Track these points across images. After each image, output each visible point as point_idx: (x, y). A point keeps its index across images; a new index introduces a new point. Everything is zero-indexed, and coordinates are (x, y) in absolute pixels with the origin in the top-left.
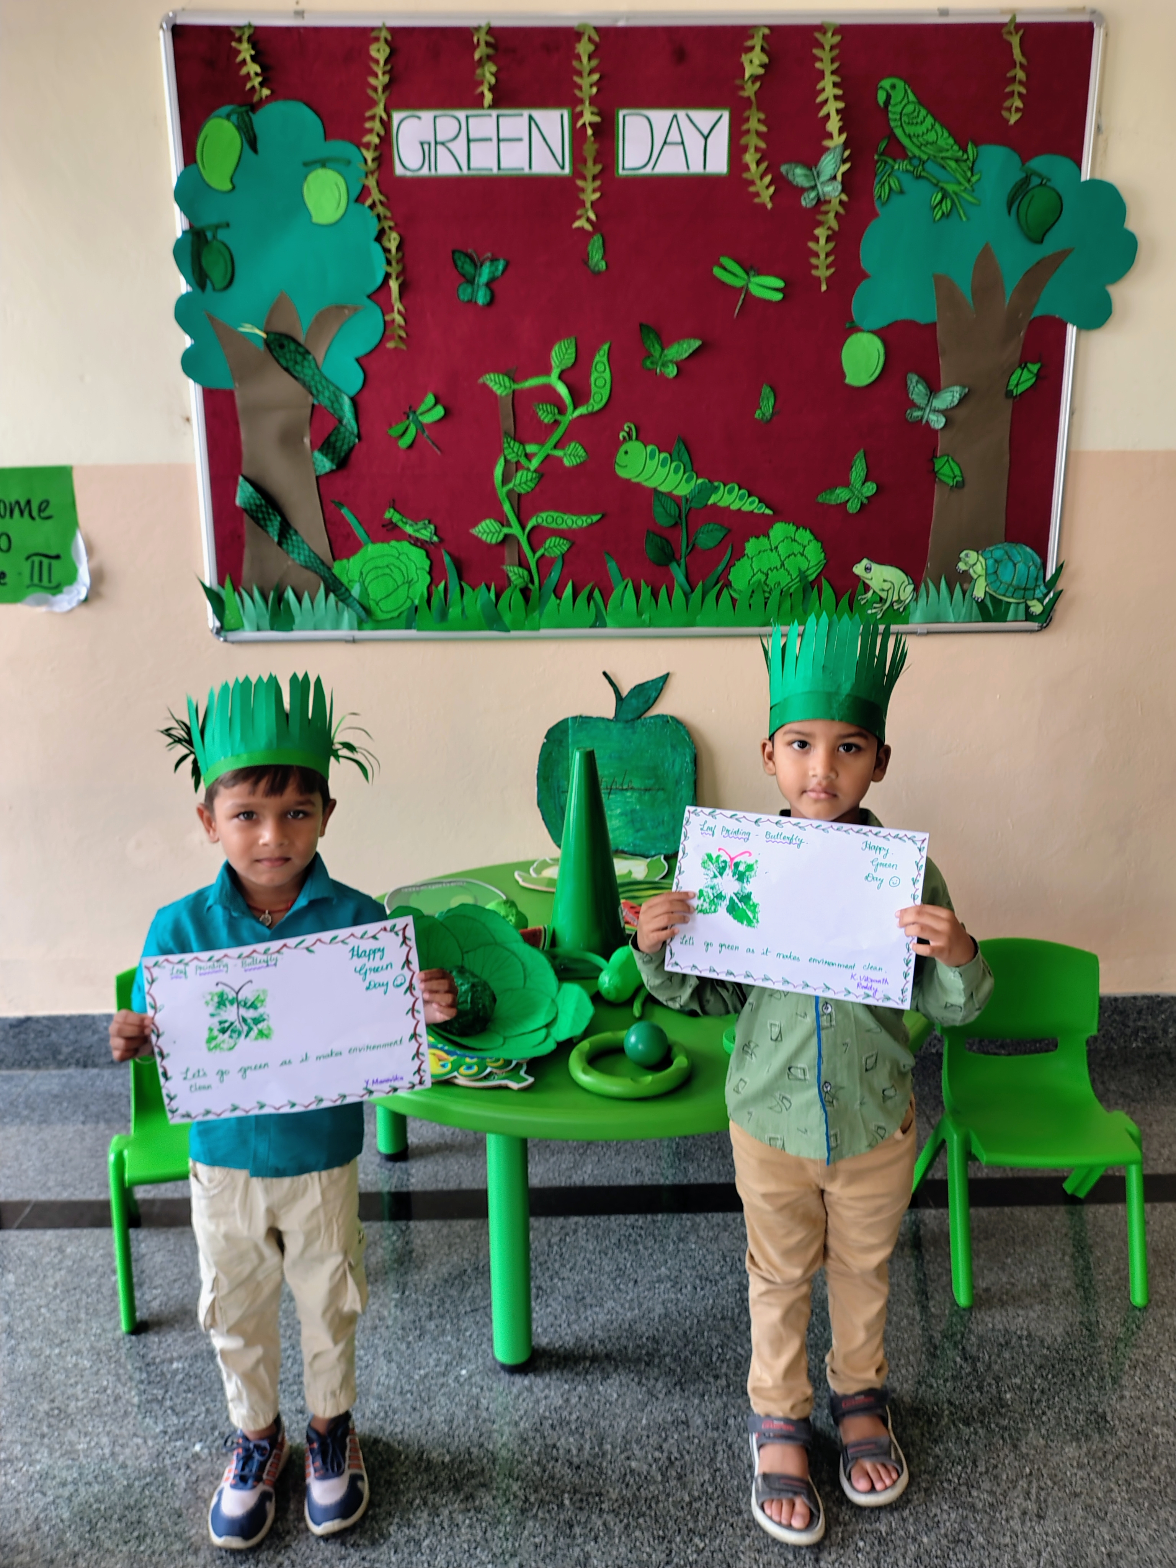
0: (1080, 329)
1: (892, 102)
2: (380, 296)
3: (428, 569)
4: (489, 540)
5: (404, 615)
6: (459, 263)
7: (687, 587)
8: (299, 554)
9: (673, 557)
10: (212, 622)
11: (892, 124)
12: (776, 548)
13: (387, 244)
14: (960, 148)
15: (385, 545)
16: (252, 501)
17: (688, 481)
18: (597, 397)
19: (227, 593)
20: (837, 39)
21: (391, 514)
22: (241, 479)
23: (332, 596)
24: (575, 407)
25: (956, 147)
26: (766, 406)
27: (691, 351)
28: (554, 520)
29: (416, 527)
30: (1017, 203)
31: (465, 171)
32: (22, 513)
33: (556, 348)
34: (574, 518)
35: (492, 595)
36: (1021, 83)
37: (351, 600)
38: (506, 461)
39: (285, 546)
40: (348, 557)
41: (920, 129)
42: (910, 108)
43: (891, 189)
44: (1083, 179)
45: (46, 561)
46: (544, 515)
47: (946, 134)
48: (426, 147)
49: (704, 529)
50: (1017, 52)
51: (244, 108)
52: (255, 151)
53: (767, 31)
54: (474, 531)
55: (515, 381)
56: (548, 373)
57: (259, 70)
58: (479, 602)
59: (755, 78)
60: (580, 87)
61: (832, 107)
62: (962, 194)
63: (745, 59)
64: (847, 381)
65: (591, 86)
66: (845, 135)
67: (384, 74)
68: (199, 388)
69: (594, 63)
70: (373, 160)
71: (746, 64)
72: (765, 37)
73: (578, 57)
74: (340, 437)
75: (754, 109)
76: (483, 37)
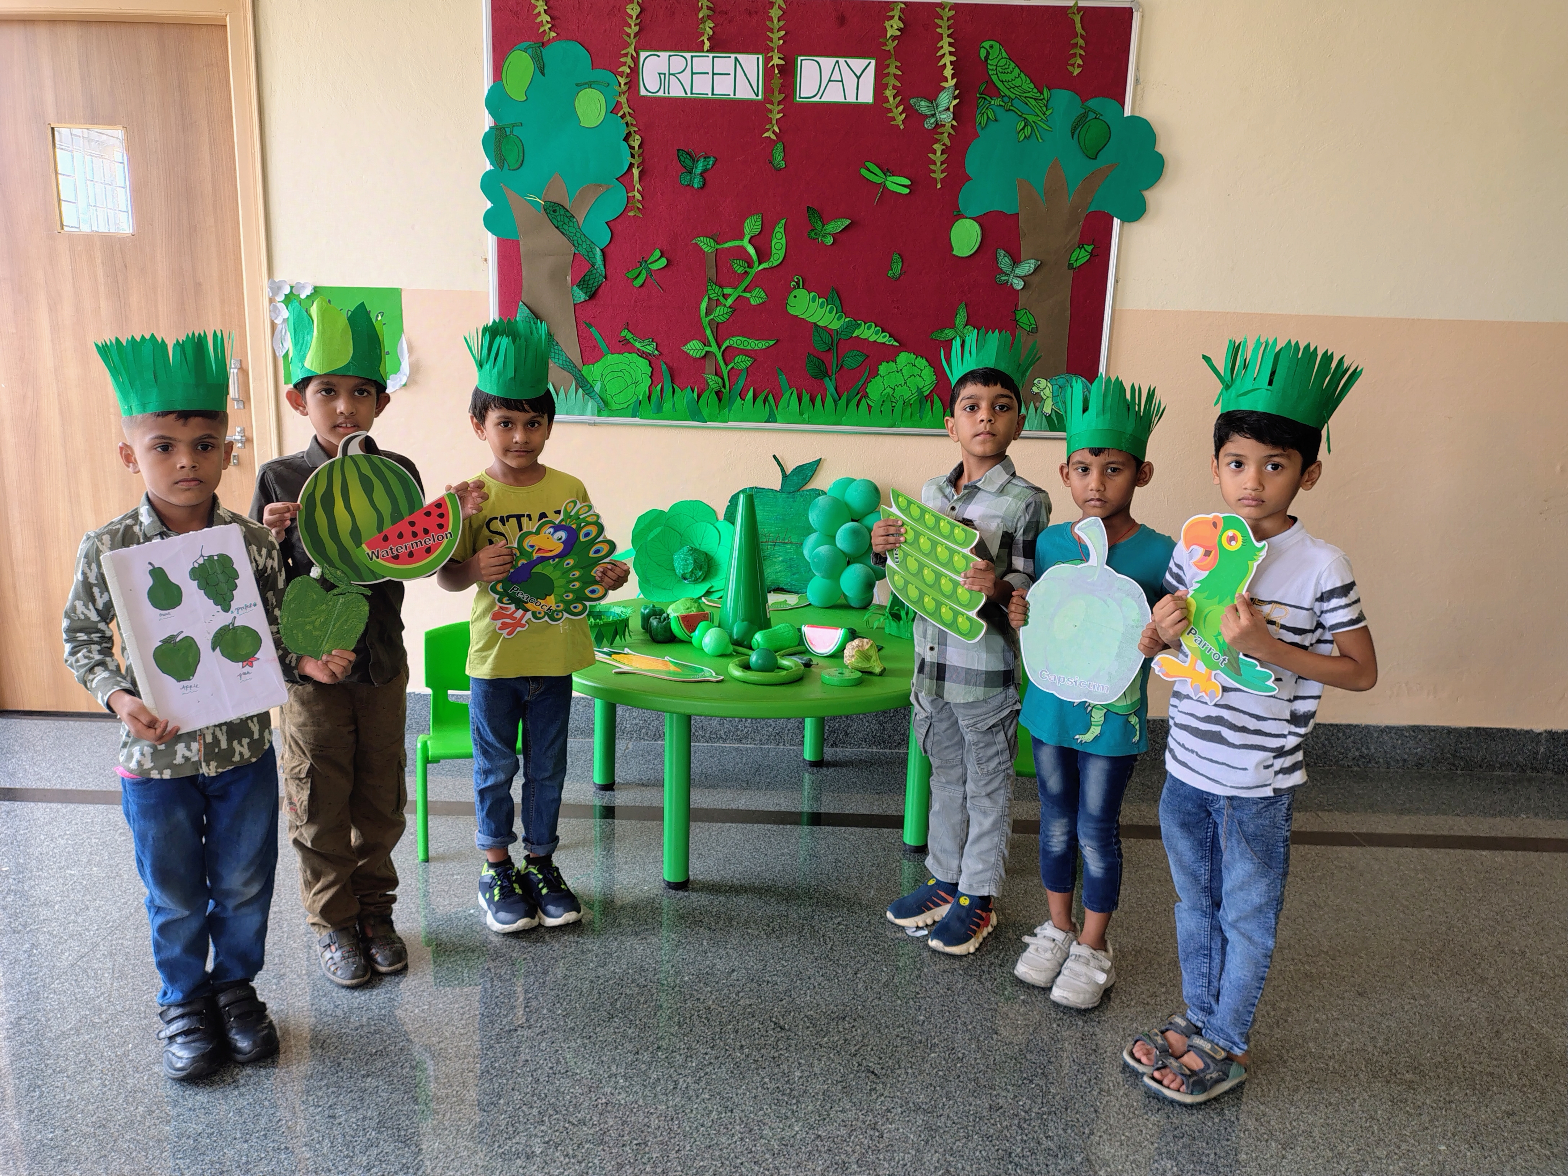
0: (1123, 221)
2: (625, 178)
3: (650, 374)
4: (694, 355)
5: (632, 406)
7: (836, 395)
9: (827, 374)
11: (990, 72)
12: (901, 370)
13: (632, 143)
15: (620, 355)
17: (839, 319)
18: (776, 257)
20: (953, 12)
21: (625, 333)
22: (521, 303)
23: (580, 389)
24: (760, 263)
25: (1035, 90)
26: (896, 268)
28: (742, 343)
29: (643, 344)
30: (1077, 132)
31: (689, 95)
33: (748, 221)
34: (757, 342)
35: (695, 395)
36: (1081, 47)
37: (594, 393)
38: (709, 299)
40: (593, 364)
41: (1010, 77)
42: (1003, 62)
43: (988, 118)
44: (1126, 115)
46: (735, 339)
47: (1028, 81)
48: (662, 76)
49: (850, 354)
50: (1078, 26)
51: (537, 45)
52: (543, 74)
53: (903, 6)
54: (684, 348)
55: (718, 243)
56: (741, 237)
57: (549, 20)
58: (685, 401)
59: (894, 38)
60: (771, 40)
61: (948, 59)
62: (1039, 123)
63: (887, 24)
64: (954, 253)
65: (779, 39)
66: (955, 80)
67: (635, 25)
68: (495, 238)
69: (782, 23)
70: (625, 84)
71: (888, 28)
72: (901, 10)
73: (771, 19)
74: (592, 277)
75: (893, 59)
76: (705, 3)
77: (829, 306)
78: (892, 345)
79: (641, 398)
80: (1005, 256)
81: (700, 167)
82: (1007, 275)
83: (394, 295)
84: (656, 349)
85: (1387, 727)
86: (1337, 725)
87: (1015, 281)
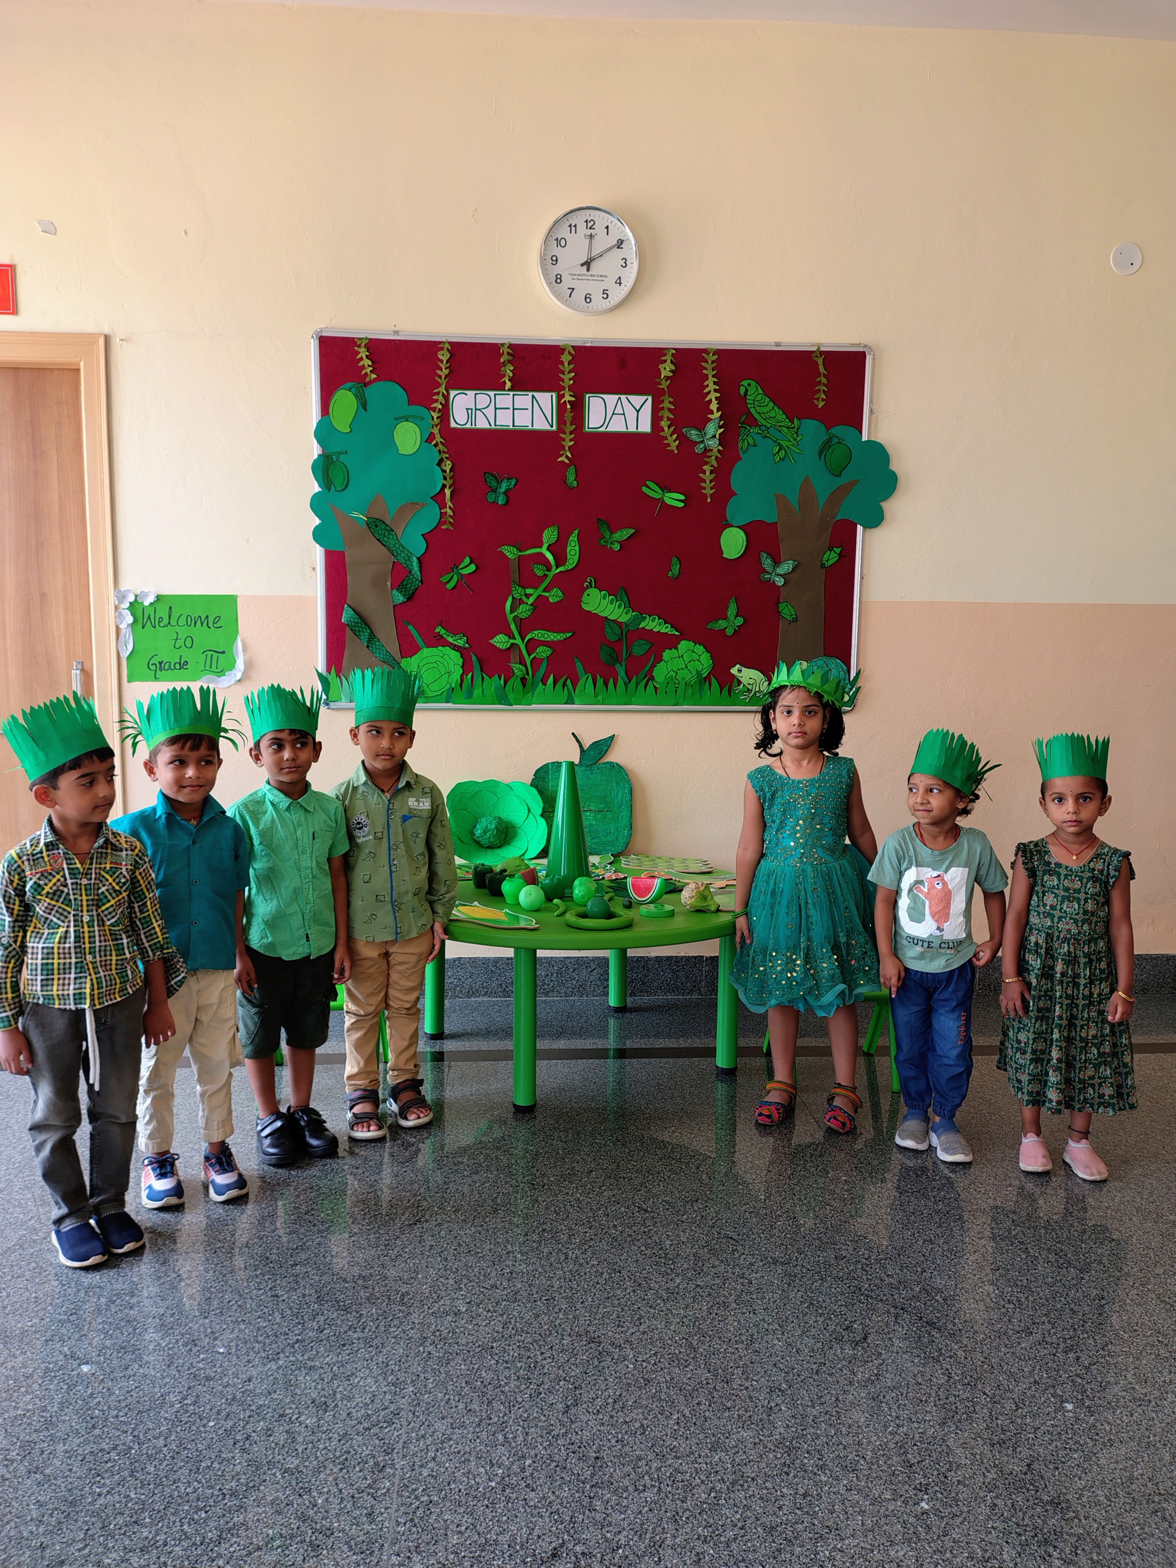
0: (865, 527)
2: (439, 498)
3: (461, 665)
4: (501, 647)
5: (447, 694)
6: (488, 480)
7: (627, 680)
8: (379, 653)
9: (619, 660)
11: (749, 406)
12: (682, 656)
13: (444, 468)
15: (435, 649)
16: (352, 619)
17: (626, 613)
18: (571, 561)
19: (332, 677)
20: (716, 357)
21: (439, 629)
22: (346, 606)
24: (557, 567)
26: (675, 569)
28: (543, 635)
30: (823, 455)
31: (493, 426)
32: (202, 624)
33: (546, 532)
34: (555, 635)
35: (502, 682)
36: (824, 385)
38: (513, 598)
39: (371, 648)
40: (411, 657)
42: (760, 397)
43: (748, 443)
44: (863, 440)
45: (215, 655)
46: (536, 632)
47: (781, 412)
48: (470, 411)
49: (637, 643)
50: (821, 367)
51: (360, 385)
52: (366, 410)
53: (674, 352)
54: (492, 641)
55: (520, 551)
56: (541, 546)
57: (370, 363)
58: (493, 686)
59: (667, 378)
60: (563, 380)
61: (713, 396)
62: (792, 447)
63: (661, 366)
64: (724, 556)
65: (570, 379)
66: (720, 413)
67: (446, 368)
68: (323, 550)
69: (572, 366)
70: (438, 418)
71: (662, 370)
72: (673, 355)
73: (562, 363)
74: (410, 581)
75: (667, 396)
76: (506, 350)
79: (453, 685)
81: (504, 486)
82: (770, 574)
83: (231, 601)
87: (777, 579)
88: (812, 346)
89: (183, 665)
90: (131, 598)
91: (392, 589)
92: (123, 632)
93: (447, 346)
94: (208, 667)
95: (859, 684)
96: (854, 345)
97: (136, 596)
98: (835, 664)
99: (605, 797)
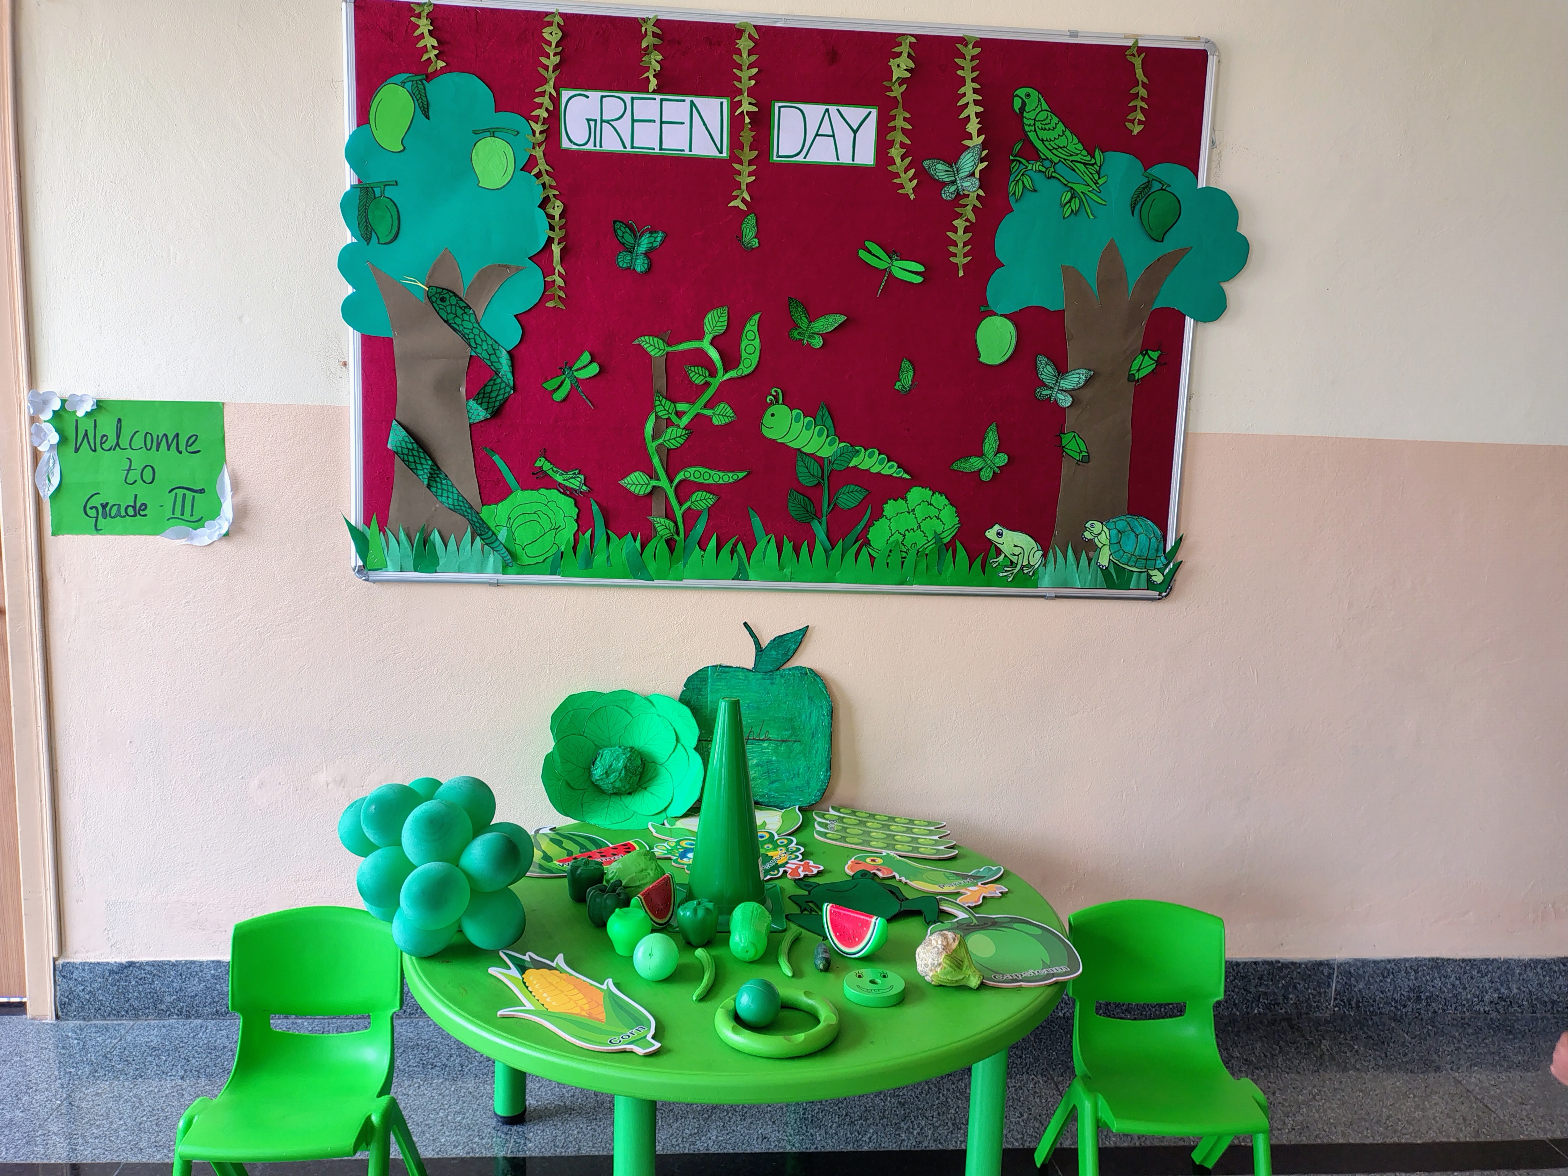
0: (1197, 320)
1: (1027, 109)
2: (542, 258)
3: (575, 517)
4: (637, 492)
5: (550, 559)
6: (620, 233)
7: (828, 544)
8: (448, 497)
9: (817, 515)
10: (355, 560)
11: (1027, 128)
12: (913, 510)
13: (551, 211)
14: (1089, 153)
15: (535, 492)
16: (404, 445)
17: (830, 444)
18: (747, 363)
19: (372, 532)
20: (978, 50)
21: (541, 463)
22: (394, 422)
23: (478, 538)
24: (726, 371)
25: (1085, 153)
26: (906, 378)
27: (836, 325)
28: (701, 475)
29: (566, 477)
30: (1139, 206)
31: (629, 149)
32: (169, 446)
33: (709, 316)
34: (721, 474)
35: (638, 544)
36: (1143, 99)
37: (497, 543)
38: (657, 417)
39: (434, 489)
40: (497, 503)
42: (1043, 115)
43: (1024, 186)
44: (1199, 187)
45: (189, 494)
46: (691, 470)
47: (1076, 140)
48: (592, 123)
49: (845, 489)
50: (1139, 72)
51: (419, 77)
52: (427, 117)
53: (913, 40)
54: (623, 483)
55: (669, 344)
56: (700, 336)
57: (436, 44)
58: (624, 551)
59: (902, 81)
60: (739, 79)
61: (972, 110)
62: (1089, 194)
63: (893, 63)
64: (981, 359)
65: (750, 78)
66: (983, 137)
67: (555, 54)
68: (358, 335)
69: (753, 58)
70: (541, 132)
71: (894, 68)
72: (911, 45)
73: (739, 52)
74: (497, 387)
75: (900, 110)
76: (650, 28)
77: (818, 428)
78: (901, 478)
80: (1047, 364)
81: (644, 243)
83: (214, 411)
84: (585, 484)
85: (1531, 960)
86: (1470, 960)
87: (1060, 396)
88: (1127, 37)
89: (139, 510)
90: (56, 405)
91: (468, 399)
92: (45, 456)
93: (558, 19)
94: (178, 513)
95: (1179, 557)
96: (1189, 39)
97: (63, 401)
98: (1145, 526)
99: (792, 720)
